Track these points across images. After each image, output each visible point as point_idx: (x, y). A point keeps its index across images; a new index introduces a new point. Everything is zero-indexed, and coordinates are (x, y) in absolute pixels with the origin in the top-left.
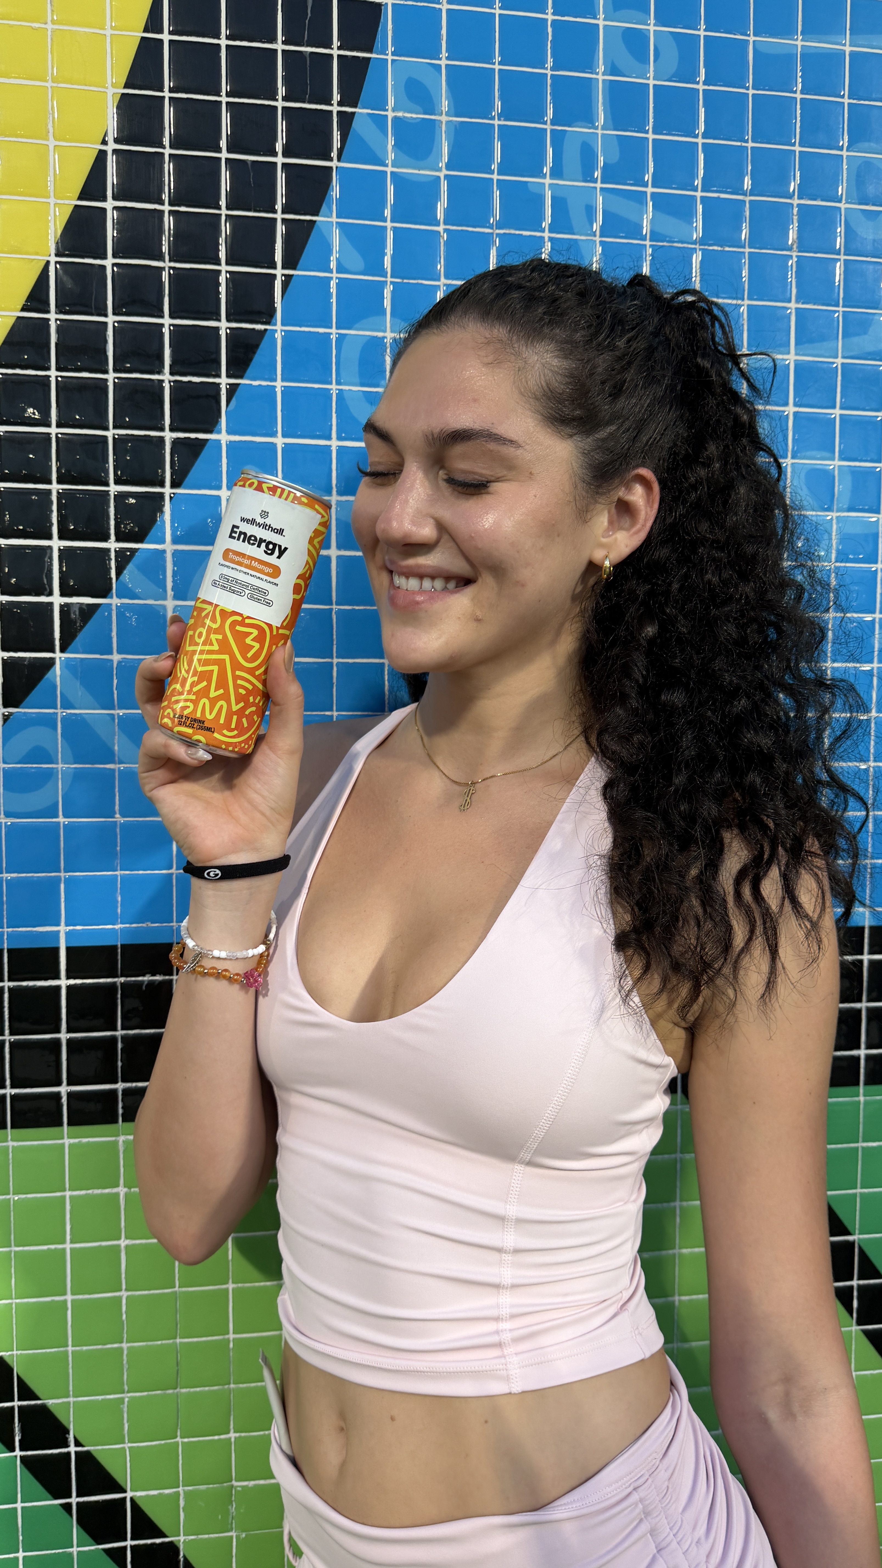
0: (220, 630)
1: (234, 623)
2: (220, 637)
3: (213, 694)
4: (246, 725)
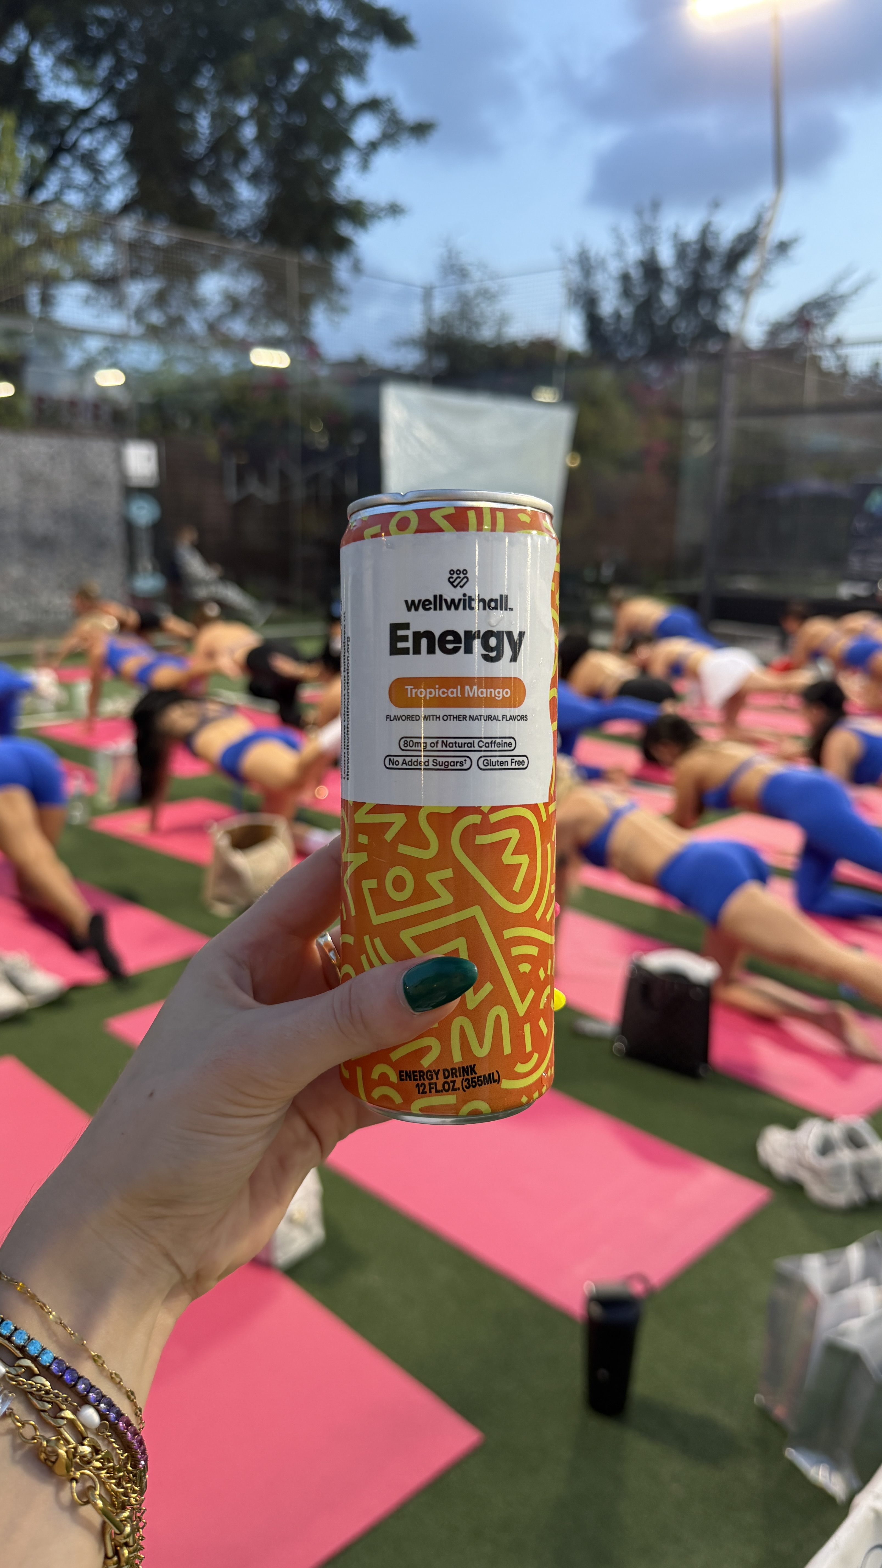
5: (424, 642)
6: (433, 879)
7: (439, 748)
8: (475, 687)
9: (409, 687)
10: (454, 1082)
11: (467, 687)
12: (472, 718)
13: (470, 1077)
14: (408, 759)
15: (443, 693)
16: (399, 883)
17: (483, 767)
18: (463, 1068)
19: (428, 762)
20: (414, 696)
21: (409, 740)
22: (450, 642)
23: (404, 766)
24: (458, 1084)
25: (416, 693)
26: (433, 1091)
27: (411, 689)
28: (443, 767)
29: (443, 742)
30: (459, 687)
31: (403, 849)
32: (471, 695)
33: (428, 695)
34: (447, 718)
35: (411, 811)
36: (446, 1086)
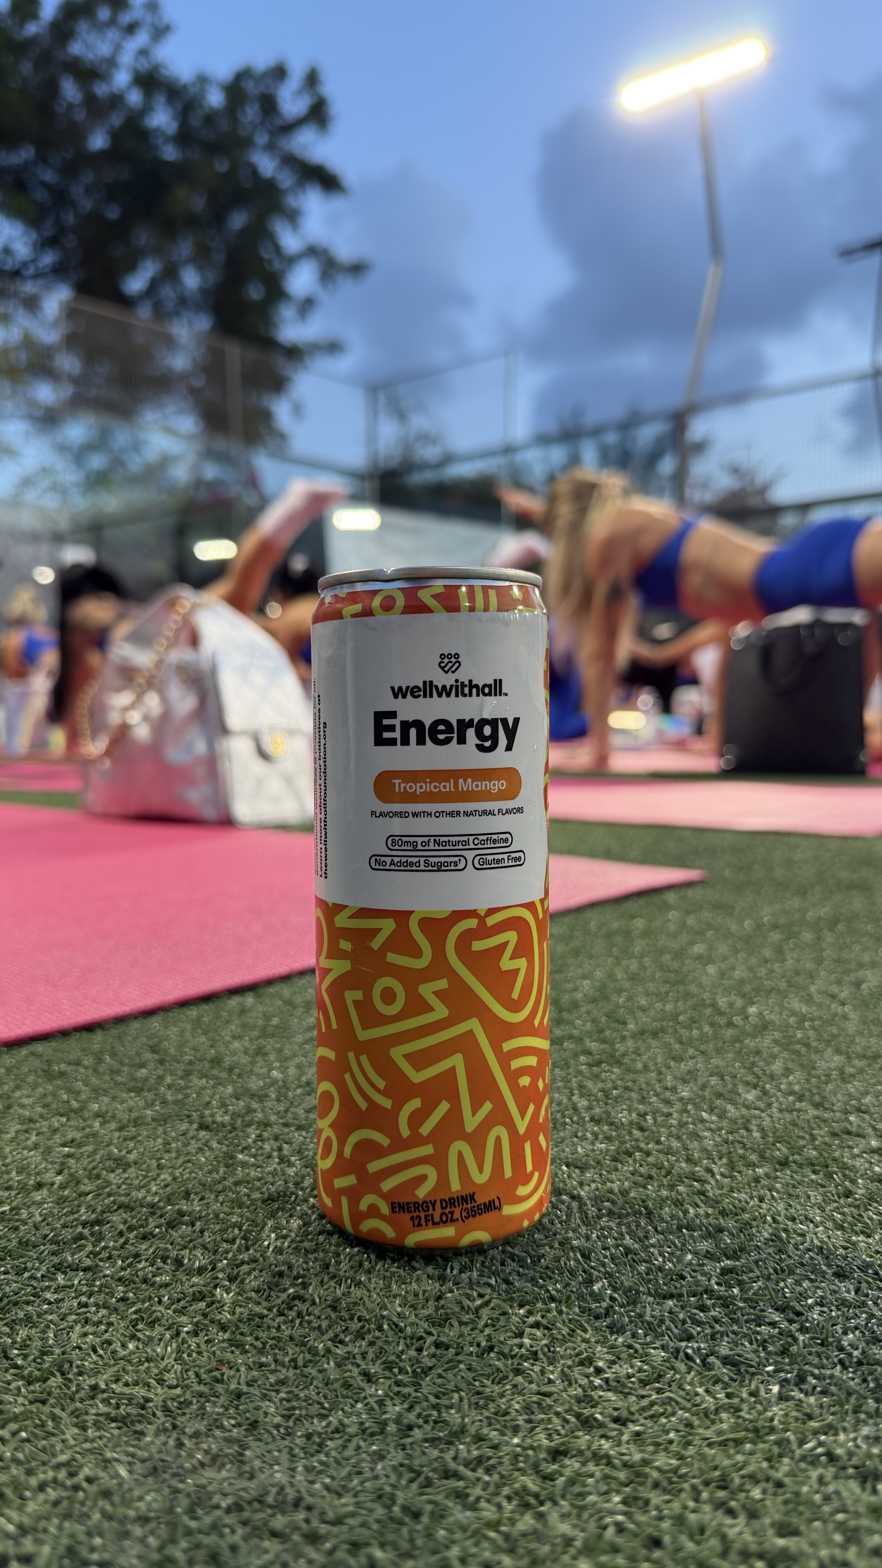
5: (413, 732)
6: (427, 990)
7: (431, 847)
8: (469, 780)
9: (397, 781)
10: (452, 1213)
11: (461, 781)
12: (466, 814)
13: (469, 1206)
14: (396, 860)
15: (435, 787)
16: (389, 996)
17: (478, 866)
18: (462, 1197)
19: (419, 862)
20: (402, 790)
21: (397, 838)
22: (442, 732)
23: (392, 867)
24: (457, 1215)
25: (405, 788)
26: (430, 1223)
27: (399, 783)
28: (435, 868)
29: (435, 840)
30: (452, 780)
31: (393, 958)
32: (465, 789)
33: (418, 790)
34: (439, 814)
35: (402, 917)
36: (444, 1218)
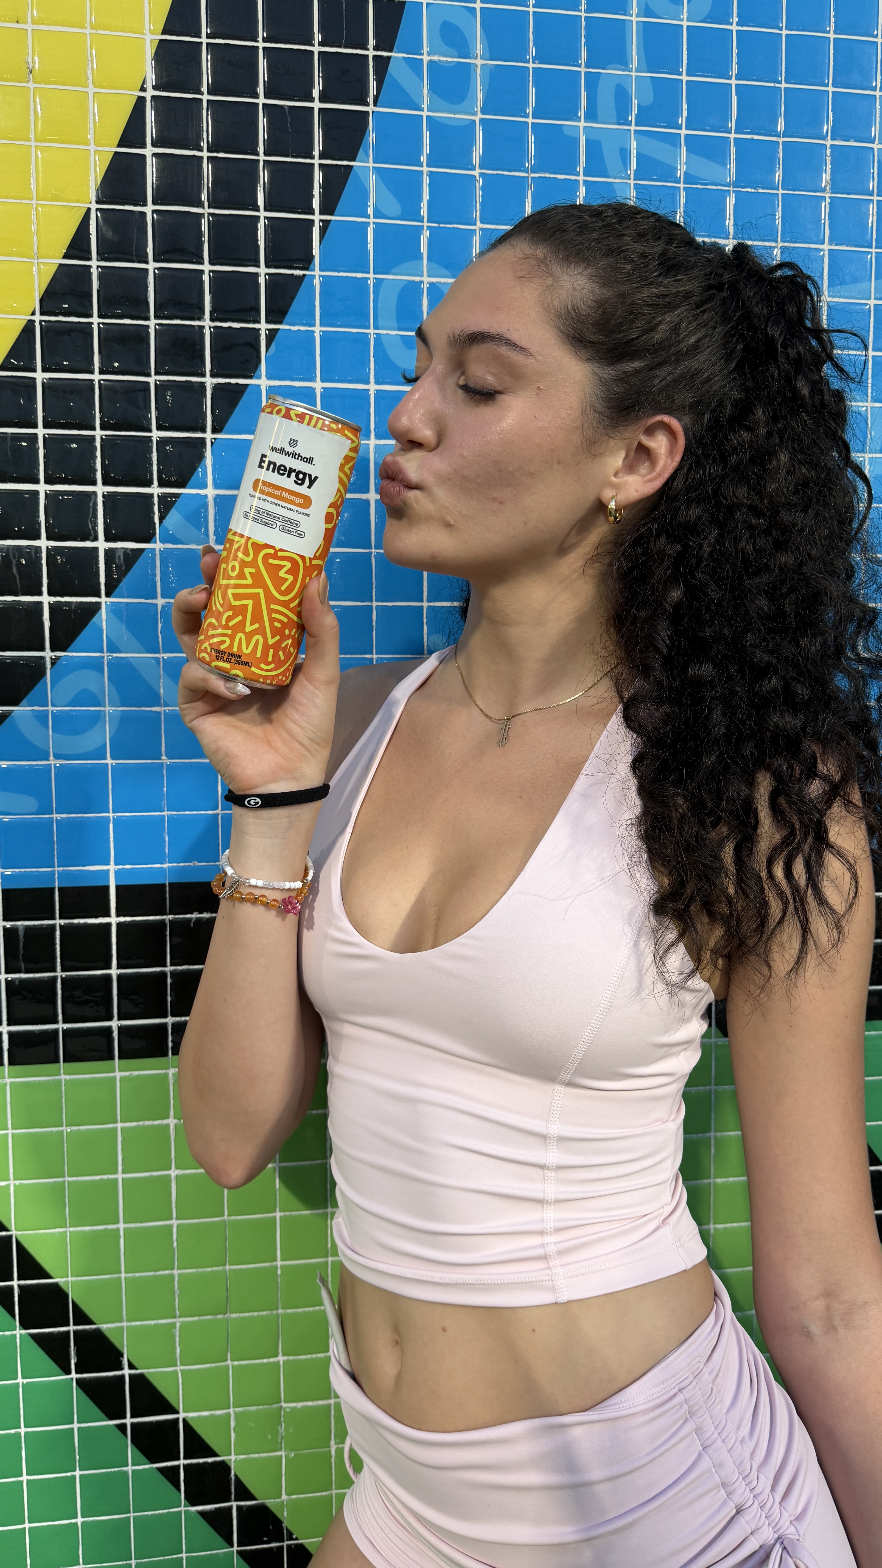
0: (254, 564)
1: (267, 557)
2: (253, 570)
3: (248, 628)
4: (282, 658)
